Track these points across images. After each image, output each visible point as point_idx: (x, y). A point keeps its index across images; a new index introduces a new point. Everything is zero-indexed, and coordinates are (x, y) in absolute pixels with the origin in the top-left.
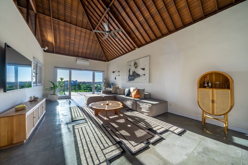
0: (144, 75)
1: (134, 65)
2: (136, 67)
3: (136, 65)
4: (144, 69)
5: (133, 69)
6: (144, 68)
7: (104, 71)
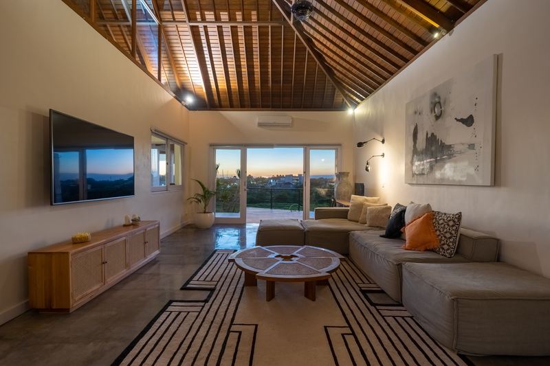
0: (472, 146)
1: (432, 110)
2: (437, 117)
3: (438, 105)
4: (469, 121)
5: (427, 125)
6: (471, 117)
7: (340, 145)
